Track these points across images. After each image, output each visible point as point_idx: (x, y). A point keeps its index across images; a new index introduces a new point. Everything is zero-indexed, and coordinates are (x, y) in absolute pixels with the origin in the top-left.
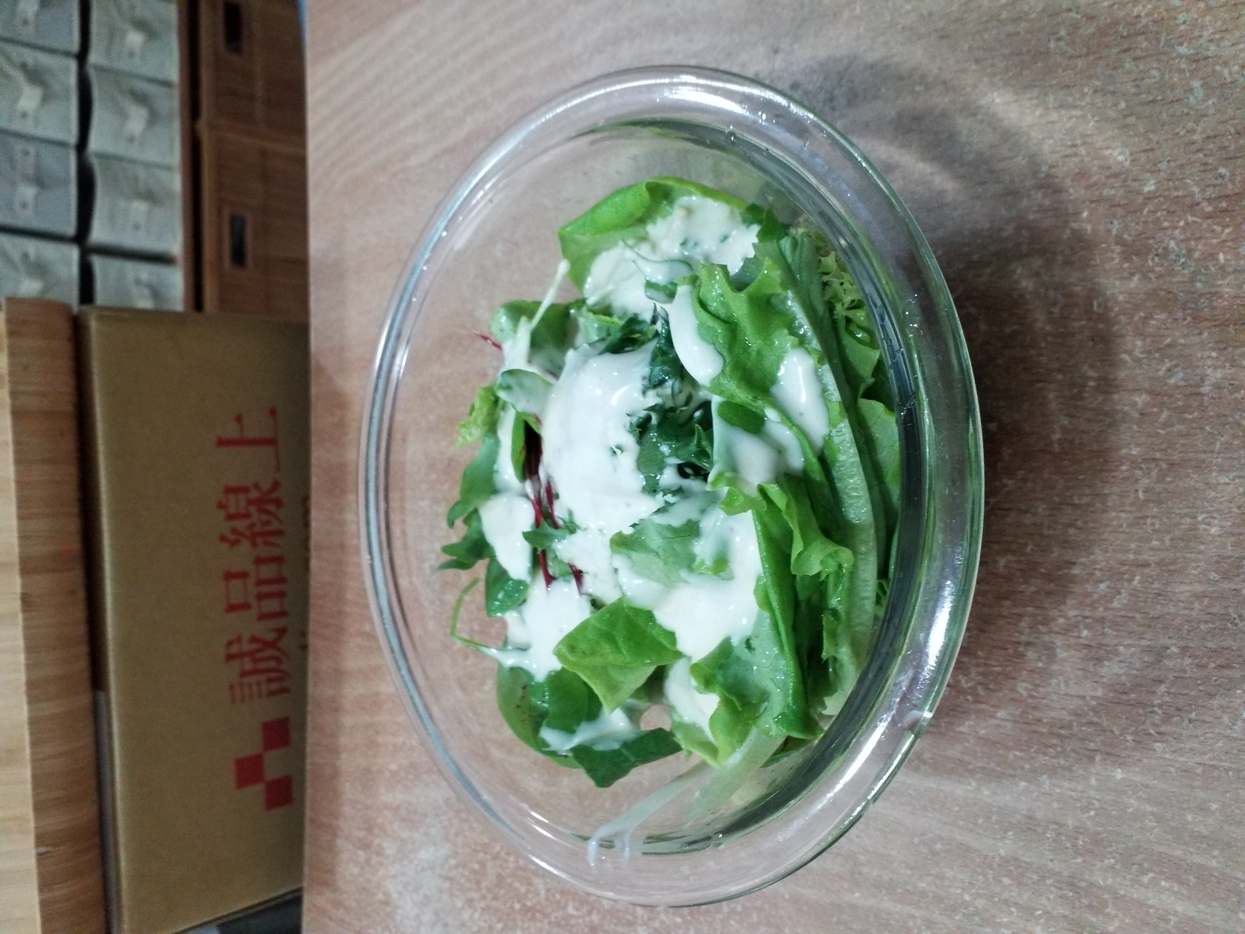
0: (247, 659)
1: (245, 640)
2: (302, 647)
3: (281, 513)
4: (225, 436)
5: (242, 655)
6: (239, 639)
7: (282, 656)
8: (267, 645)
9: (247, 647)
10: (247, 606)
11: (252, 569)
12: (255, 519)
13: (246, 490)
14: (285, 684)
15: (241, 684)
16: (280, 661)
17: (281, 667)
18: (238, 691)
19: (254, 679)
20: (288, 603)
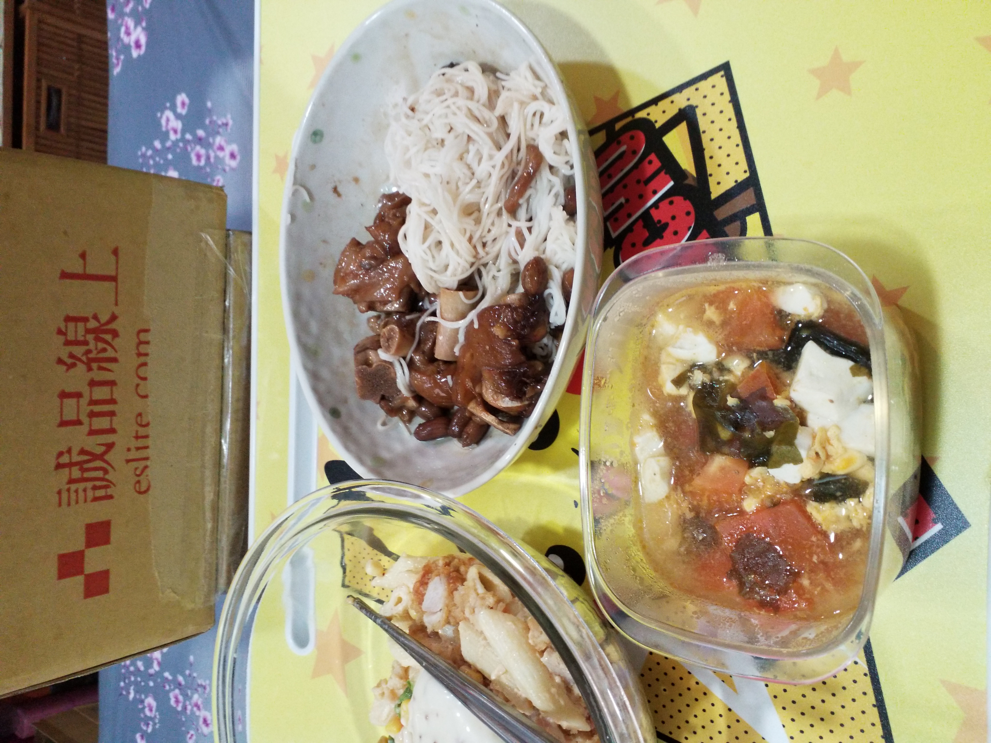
0: (75, 469)
1: (75, 452)
2: (128, 461)
3: (117, 342)
4: (68, 270)
5: (71, 465)
6: (69, 451)
7: (109, 468)
8: (95, 457)
9: (76, 458)
10: (78, 422)
11: (85, 391)
12: (92, 346)
13: (85, 320)
14: (110, 491)
15: (68, 490)
16: (106, 472)
17: (107, 477)
18: (65, 496)
19: (81, 486)
20: (117, 422)
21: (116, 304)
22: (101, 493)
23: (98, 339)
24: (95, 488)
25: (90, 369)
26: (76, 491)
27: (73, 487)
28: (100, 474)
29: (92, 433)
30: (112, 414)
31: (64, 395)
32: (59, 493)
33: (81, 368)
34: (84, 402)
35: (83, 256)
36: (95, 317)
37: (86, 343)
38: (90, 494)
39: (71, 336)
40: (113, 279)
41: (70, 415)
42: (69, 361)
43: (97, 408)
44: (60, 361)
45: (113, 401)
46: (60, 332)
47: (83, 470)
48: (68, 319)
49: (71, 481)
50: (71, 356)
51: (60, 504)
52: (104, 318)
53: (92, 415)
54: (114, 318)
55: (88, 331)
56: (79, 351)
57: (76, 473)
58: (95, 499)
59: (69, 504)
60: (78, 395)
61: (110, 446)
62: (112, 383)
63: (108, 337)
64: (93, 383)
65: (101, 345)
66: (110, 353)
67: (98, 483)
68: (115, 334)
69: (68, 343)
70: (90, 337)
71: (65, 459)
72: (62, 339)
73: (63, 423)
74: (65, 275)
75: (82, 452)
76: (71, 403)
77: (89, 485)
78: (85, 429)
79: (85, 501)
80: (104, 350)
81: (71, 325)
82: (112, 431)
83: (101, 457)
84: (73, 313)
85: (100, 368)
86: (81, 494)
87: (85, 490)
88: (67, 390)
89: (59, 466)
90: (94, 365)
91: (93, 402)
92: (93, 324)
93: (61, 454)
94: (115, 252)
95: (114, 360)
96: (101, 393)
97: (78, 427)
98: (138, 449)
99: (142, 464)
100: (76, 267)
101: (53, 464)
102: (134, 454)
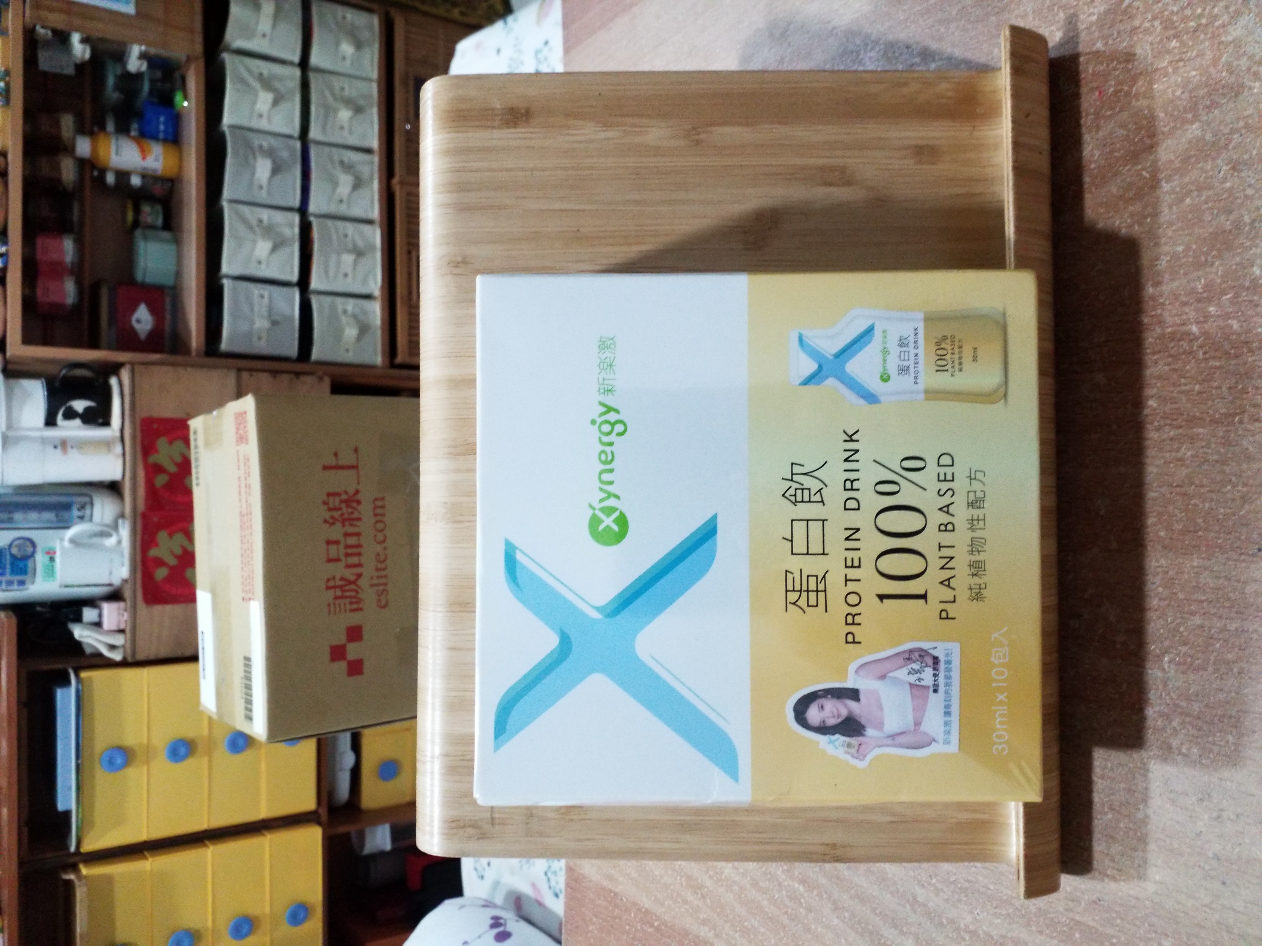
0: (338, 590)
1: (337, 579)
2: (372, 586)
3: (361, 508)
4: (327, 464)
5: (334, 587)
6: (334, 578)
7: (359, 590)
8: (350, 583)
9: (339, 583)
10: (338, 560)
11: (342, 539)
12: (344, 510)
13: (339, 494)
14: (361, 606)
15: (334, 604)
16: (357, 592)
17: (359, 595)
18: (332, 606)
19: (342, 601)
20: (363, 560)
21: (358, 483)
22: (354, 606)
23: (348, 506)
24: (351, 603)
25: (344, 526)
26: (340, 605)
27: (337, 602)
28: (353, 594)
29: (348, 566)
30: (359, 554)
31: (329, 542)
32: (329, 605)
33: (338, 525)
34: (341, 547)
35: (336, 454)
36: (346, 492)
37: (340, 509)
38: (348, 607)
39: (331, 506)
40: (355, 467)
41: (333, 554)
42: (331, 521)
43: (350, 551)
44: (325, 521)
45: (359, 546)
46: (325, 503)
47: (343, 591)
48: (329, 495)
49: (336, 598)
50: (332, 517)
51: (330, 612)
52: (351, 491)
53: (347, 555)
54: (357, 492)
55: (342, 501)
56: (336, 514)
57: (339, 593)
58: (352, 610)
59: (335, 613)
60: (337, 542)
61: (359, 576)
62: (358, 534)
63: (355, 505)
64: (346, 535)
65: (350, 510)
66: (356, 515)
67: (354, 600)
68: (359, 502)
69: (330, 509)
70: (343, 505)
71: (331, 583)
72: (326, 507)
73: (330, 560)
74: (326, 468)
75: (342, 579)
76: (333, 548)
77: (348, 600)
78: (342, 564)
79: (345, 611)
80: (352, 513)
81: (331, 499)
82: (360, 565)
83: (354, 582)
84: (331, 490)
85: (352, 525)
86: (342, 607)
87: (345, 604)
88: (331, 538)
89: (328, 588)
90: (347, 523)
91: (347, 547)
92: (344, 497)
93: (328, 580)
94: (356, 450)
95: (359, 519)
96: (352, 541)
97: (338, 563)
98: (378, 577)
99: (381, 588)
100: (332, 461)
101: (324, 587)
102: (375, 581)
